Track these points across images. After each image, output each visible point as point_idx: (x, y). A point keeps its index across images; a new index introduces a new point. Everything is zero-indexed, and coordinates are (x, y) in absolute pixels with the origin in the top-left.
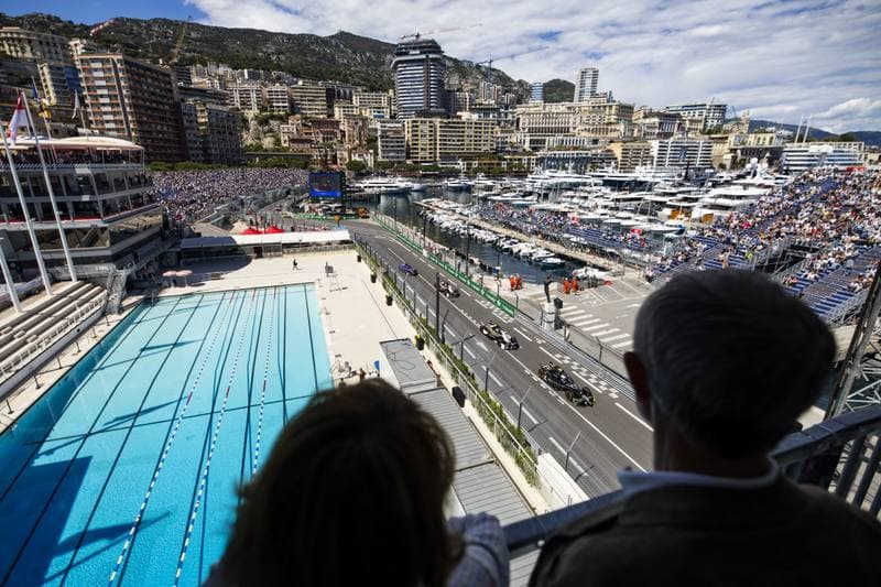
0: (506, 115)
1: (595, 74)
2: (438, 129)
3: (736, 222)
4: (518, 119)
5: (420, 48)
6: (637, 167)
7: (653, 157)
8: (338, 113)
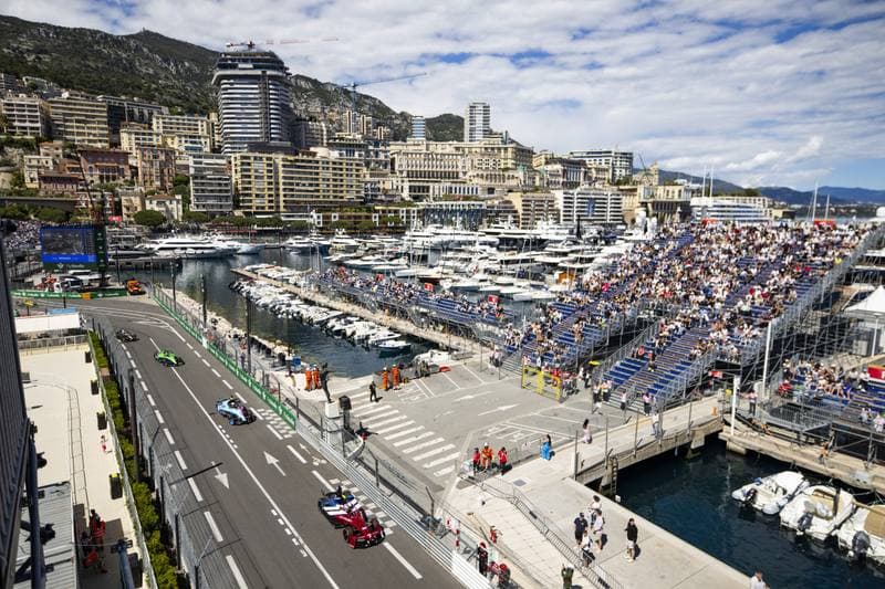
0: (377, 154)
1: (486, 109)
2: (281, 169)
3: (596, 284)
4: (393, 160)
5: (253, 61)
6: (539, 222)
7: (558, 210)
8: (127, 141)
